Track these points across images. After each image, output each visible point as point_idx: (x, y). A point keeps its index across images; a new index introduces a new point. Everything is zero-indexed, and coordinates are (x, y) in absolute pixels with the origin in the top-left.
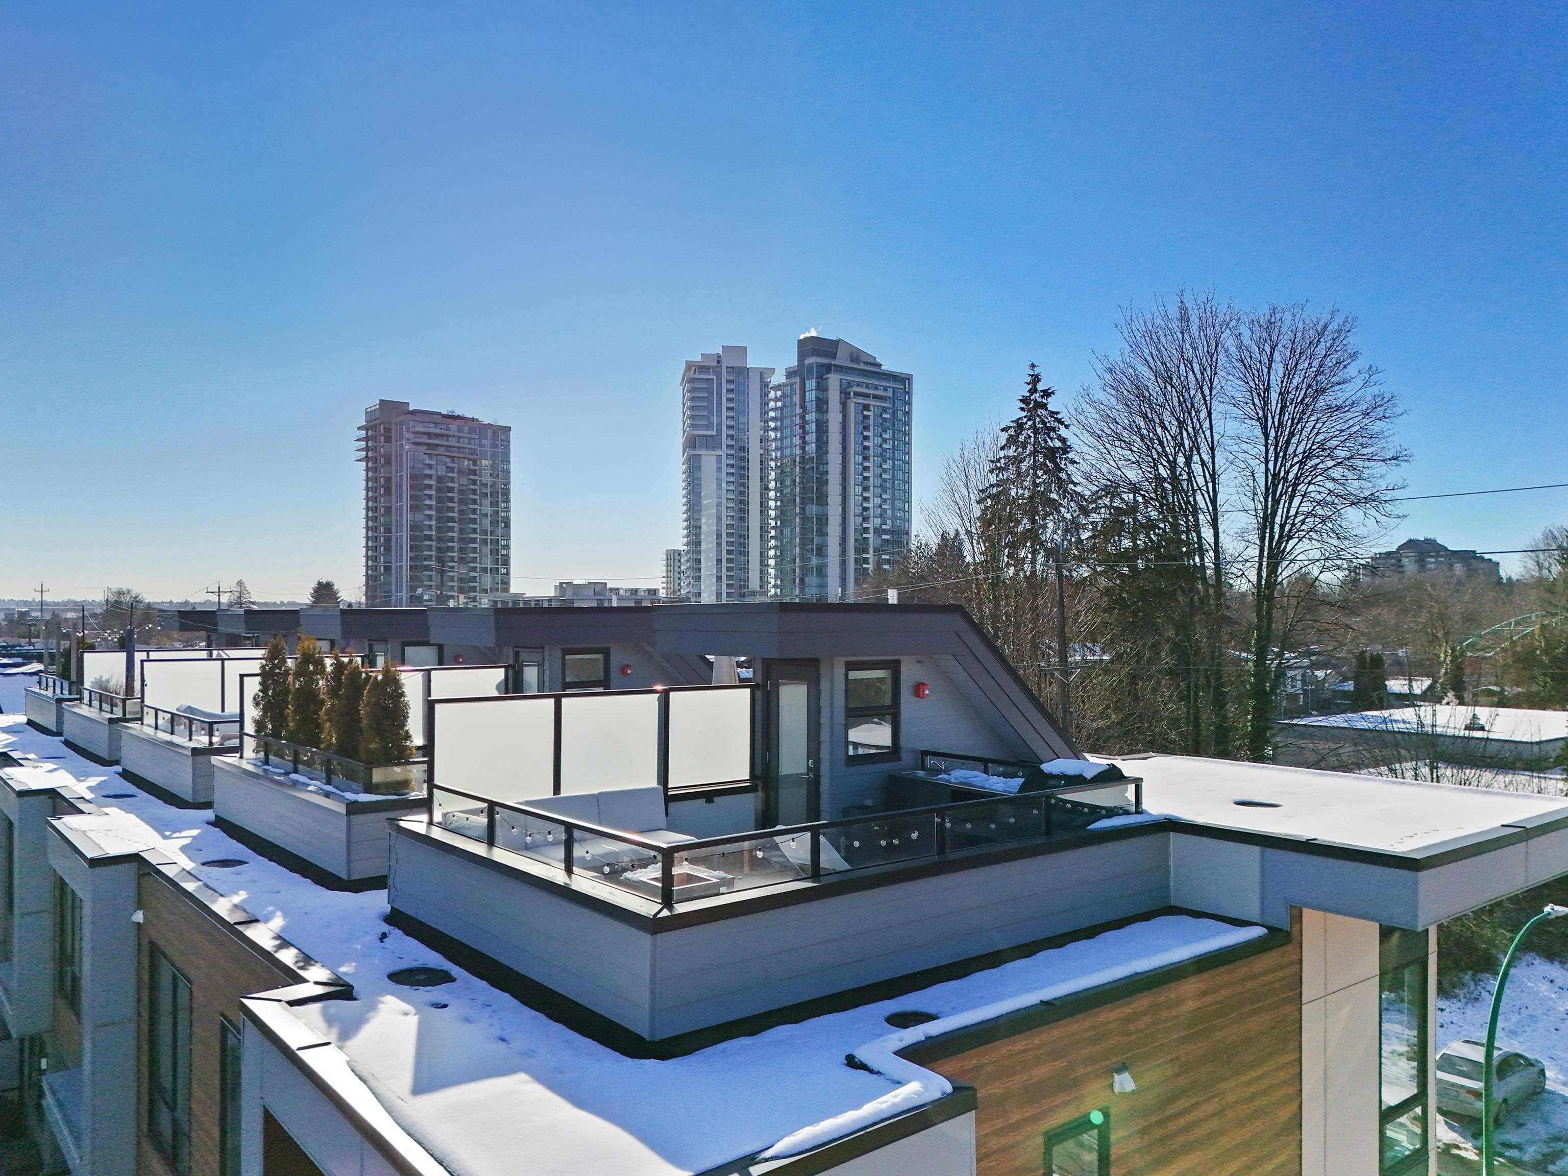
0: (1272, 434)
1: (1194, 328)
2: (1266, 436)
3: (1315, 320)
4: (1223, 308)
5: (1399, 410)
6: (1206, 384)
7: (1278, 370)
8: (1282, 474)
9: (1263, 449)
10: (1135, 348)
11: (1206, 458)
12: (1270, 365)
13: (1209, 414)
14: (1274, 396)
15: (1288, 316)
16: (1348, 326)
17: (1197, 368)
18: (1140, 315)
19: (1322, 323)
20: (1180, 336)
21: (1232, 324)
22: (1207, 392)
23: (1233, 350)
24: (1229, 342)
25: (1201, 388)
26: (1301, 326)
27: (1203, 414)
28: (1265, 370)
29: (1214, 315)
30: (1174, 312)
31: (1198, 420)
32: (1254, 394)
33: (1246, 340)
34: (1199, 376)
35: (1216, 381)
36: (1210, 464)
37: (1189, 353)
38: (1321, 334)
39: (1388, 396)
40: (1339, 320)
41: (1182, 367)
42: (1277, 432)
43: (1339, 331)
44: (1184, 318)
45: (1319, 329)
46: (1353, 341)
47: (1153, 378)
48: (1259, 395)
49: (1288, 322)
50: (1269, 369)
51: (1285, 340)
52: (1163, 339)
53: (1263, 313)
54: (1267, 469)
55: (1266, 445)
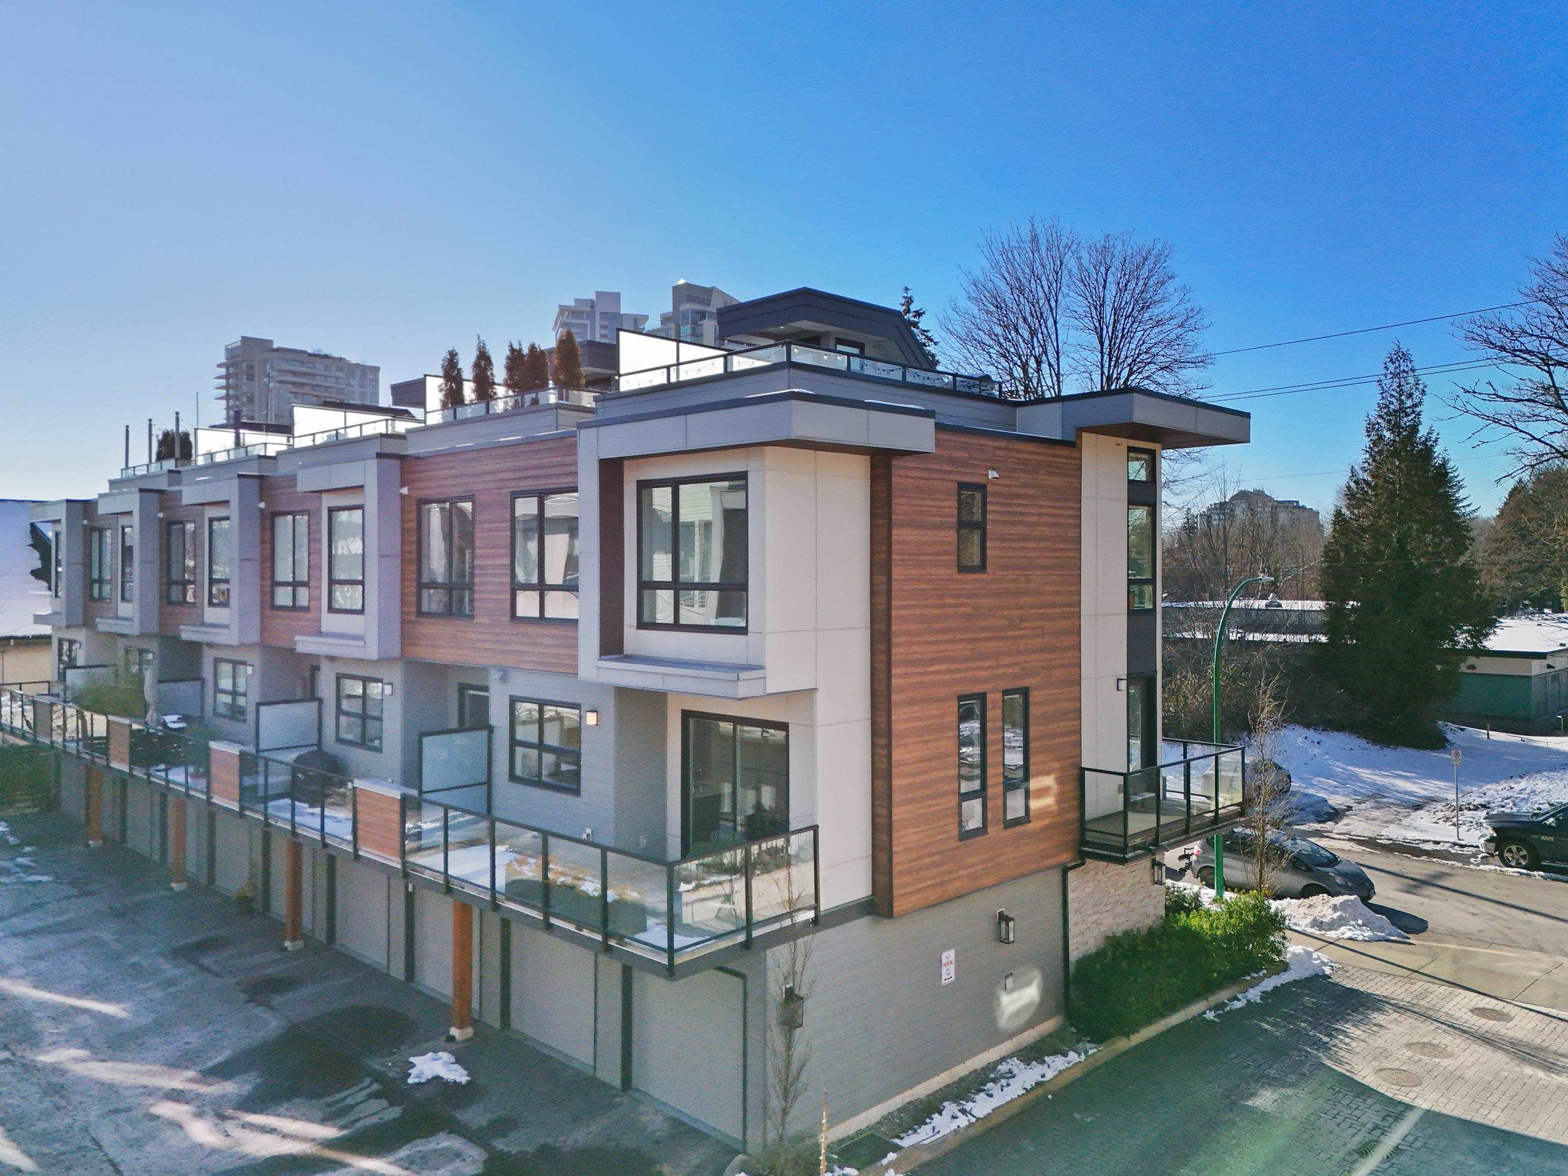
0: (1107, 343)
1: (1043, 248)
2: (1102, 344)
3: (1140, 246)
4: (1066, 232)
5: (1206, 322)
6: (1053, 298)
7: (1112, 289)
8: (1115, 376)
9: (1099, 355)
10: (995, 265)
11: (1053, 361)
12: (1105, 284)
13: (1055, 322)
14: (1108, 310)
15: (1119, 243)
16: (1167, 252)
17: (1045, 283)
18: (998, 238)
19: (1146, 249)
20: (1031, 255)
21: (1074, 247)
22: (1053, 304)
23: (1075, 270)
24: (1071, 262)
25: (1049, 301)
26: (1129, 252)
27: (1050, 322)
28: (1101, 289)
29: (1059, 238)
30: (1027, 236)
31: (1046, 327)
32: (1093, 309)
33: (1085, 261)
34: (1046, 289)
35: (1060, 296)
36: (1056, 367)
37: (1039, 270)
38: (1145, 259)
39: (1197, 309)
40: (1159, 246)
41: (1032, 281)
42: (1110, 341)
43: (1159, 255)
44: (1035, 239)
45: (1144, 254)
46: (1172, 265)
47: (1009, 291)
48: (1096, 309)
49: (1119, 248)
50: (1104, 288)
51: (1117, 263)
52: (1017, 257)
53: (1098, 239)
54: (1103, 373)
55: (1102, 352)
